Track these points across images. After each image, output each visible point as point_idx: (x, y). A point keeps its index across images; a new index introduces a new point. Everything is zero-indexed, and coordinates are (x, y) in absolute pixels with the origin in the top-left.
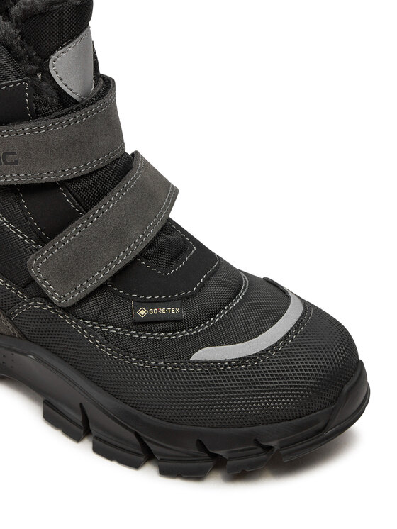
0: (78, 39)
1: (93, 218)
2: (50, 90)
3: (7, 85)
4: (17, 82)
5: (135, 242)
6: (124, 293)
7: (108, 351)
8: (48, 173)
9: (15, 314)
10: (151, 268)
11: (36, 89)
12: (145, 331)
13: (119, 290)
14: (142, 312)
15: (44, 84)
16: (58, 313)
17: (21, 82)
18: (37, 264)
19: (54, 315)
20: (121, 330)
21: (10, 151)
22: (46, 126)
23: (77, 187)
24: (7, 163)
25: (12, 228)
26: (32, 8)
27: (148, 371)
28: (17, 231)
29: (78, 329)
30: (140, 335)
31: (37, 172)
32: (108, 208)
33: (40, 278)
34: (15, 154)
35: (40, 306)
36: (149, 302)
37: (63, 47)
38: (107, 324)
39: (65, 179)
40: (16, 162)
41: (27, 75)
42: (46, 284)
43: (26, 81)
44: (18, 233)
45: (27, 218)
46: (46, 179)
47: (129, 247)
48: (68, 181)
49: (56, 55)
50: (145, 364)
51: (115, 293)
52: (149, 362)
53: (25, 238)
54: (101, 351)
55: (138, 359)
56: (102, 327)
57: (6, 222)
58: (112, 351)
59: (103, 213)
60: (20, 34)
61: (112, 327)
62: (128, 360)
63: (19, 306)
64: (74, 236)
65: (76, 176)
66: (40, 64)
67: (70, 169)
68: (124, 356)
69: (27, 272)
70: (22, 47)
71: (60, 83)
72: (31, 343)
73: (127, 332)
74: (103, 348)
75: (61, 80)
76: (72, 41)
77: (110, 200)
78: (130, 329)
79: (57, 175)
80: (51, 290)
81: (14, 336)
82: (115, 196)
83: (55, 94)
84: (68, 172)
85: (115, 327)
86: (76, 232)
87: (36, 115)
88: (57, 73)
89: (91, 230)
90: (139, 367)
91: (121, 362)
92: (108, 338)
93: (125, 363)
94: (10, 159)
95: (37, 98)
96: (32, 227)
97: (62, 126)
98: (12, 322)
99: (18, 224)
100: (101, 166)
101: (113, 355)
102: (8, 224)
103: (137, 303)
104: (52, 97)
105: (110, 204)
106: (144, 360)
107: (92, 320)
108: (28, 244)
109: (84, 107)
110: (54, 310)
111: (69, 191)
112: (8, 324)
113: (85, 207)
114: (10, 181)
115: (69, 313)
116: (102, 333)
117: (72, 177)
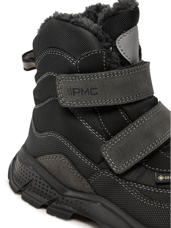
0: (131, 30)
1: (136, 125)
2: (117, 56)
3: (94, 52)
4: (100, 51)
5: (158, 140)
6: (151, 168)
7: (141, 199)
8: (114, 100)
9: (92, 180)
10: (167, 155)
11: (109, 55)
12: (162, 189)
13: (149, 166)
14: (161, 178)
15: (113, 53)
16: (115, 178)
17: (101, 51)
18: (106, 149)
19: (114, 179)
20: (149, 188)
21: (94, 87)
22: (113, 73)
23: (128, 109)
24: (92, 94)
25: (93, 131)
26: (108, 12)
27: (163, 209)
28: (96, 133)
29: (126, 187)
30: (159, 191)
31: (107, 99)
32: (145, 121)
33: (107, 157)
34: (96, 89)
35: (106, 174)
36: (165, 173)
37: (123, 33)
38: (141, 184)
39: (122, 103)
40: (97, 94)
41: (105, 48)
42: (110, 161)
43: (104, 51)
44: (96, 134)
45: (101, 125)
46: (112, 103)
47: (155, 142)
48: (124, 105)
49: (120, 37)
50: (161, 206)
51: (147, 168)
52: (164, 205)
53: (100, 137)
54: (137, 199)
55: (157, 203)
56: (138, 186)
57: (90, 128)
58: (143, 199)
59: (142, 123)
60: (102, 28)
61: (144, 186)
62: (152, 204)
63: (95, 175)
64: (126, 134)
65: (128, 102)
66: (111, 43)
67: (125, 98)
68: (150, 201)
69: (101, 154)
70: (103, 34)
71: (122, 53)
72: (100, 197)
73: (152, 189)
74: (138, 197)
75: (122, 51)
76: (128, 30)
77: (146, 117)
78: (154, 187)
79: (118, 101)
80: (112, 164)
81: (91, 193)
82: (148, 115)
83: (118, 58)
84: (124, 100)
85: (146, 186)
86: (127, 132)
87: (109, 68)
88: (120, 47)
89: (135, 131)
90: (158, 207)
91: (148, 205)
92: (141, 191)
93: (150, 205)
94: (94, 91)
95: (110, 60)
96: (103, 130)
97: (122, 74)
98: (91, 185)
99: (96, 130)
100: (141, 99)
101: (144, 201)
102: (91, 129)
103: (158, 173)
104: (117, 59)
105: (145, 119)
106: (161, 204)
107: (133, 182)
108: (101, 140)
109: (133, 66)
110: (113, 176)
111: (124, 111)
112: (89, 186)
113: (132, 120)
114: (93, 105)
115: (121, 178)
116: (138, 189)
117: (126, 102)
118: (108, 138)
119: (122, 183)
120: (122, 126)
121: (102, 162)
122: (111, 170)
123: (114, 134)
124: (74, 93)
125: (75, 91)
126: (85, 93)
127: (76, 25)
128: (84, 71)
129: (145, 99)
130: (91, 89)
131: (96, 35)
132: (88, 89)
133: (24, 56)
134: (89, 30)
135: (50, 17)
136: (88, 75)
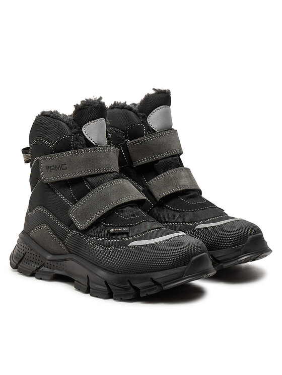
1: (96, 192)
3: (65, 137)
5: (113, 203)
6: (107, 224)
8: (79, 172)
9: (66, 241)
10: (120, 215)
11: (76, 139)
12: (113, 238)
13: (105, 223)
14: (112, 230)
15: (80, 137)
16: (81, 235)
17: (70, 136)
18: (72, 212)
19: (79, 236)
20: (104, 239)
22: (78, 151)
23: (90, 180)
24: (63, 169)
25: (66, 200)
27: (111, 252)
29: (88, 240)
30: (111, 240)
31: (74, 172)
32: (103, 188)
33: (73, 218)
34: (66, 164)
35: (74, 233)
36: (116, 227)
37: (89, 122)
39: (85, 175)
40: (66, 169)
41: (73, 133)
43: (73, 135)
44: (68, 202)
46: (78, 175)
47: (110, 204)
48: (87, 176)
51: (104, 225)
53: (70, 204)
54: (95, 248)
55: (108, 248)
58: (99, 247)
59: (100, 190)
61: (100, 238)
63: (67, 236)
64: (88, 199)
65: (90, 174)
66: (79, 129)
67: (87, 171)
69: (69, 216)
70: (73, 123)
71: (87, 136)
72: (72, 254)
74: (96, 246)
76: (93, 120)
77: (104, 186)
78: (107, 238)
79: (82, 173)
80: (77, 223)
81: (66, 254)
83: (84, 140)
85: (102, 238)
86: (88, 197)
87: (76, 148)
88: (86, 132)
89: (94, 196)
93: (103, 251)
94: (64, 167)
95: (76, 142)
96: (73, 198)
97: (85, 152)
98: (66, 246)
100: (101, 172)
104: (83, 141)
106: (110, 248)
107: (93, 236)
110: (79, 234)
111: (88, 182)
112: (64, 248)
113: (93, 187)
114: (64, 178)
115: (84, 234)
116: (98, 241)
117: (88, 174)
118: (75, 203)
119: (85, 238)
120: (86, 192)
121: (71, 224)
122: (77, 229)
123: (79, 198)
124: (51, 169)
125: (52, 168)
126: (58, 169)
127: (54, 118)
128: (57, 151)
129: (105, 173)
130: (62, 165)
131: (68, 124)
132: (60, 165)
133: (23, 150)
134: (63, 121)
135: (39, 115)
136: (59, 154)
